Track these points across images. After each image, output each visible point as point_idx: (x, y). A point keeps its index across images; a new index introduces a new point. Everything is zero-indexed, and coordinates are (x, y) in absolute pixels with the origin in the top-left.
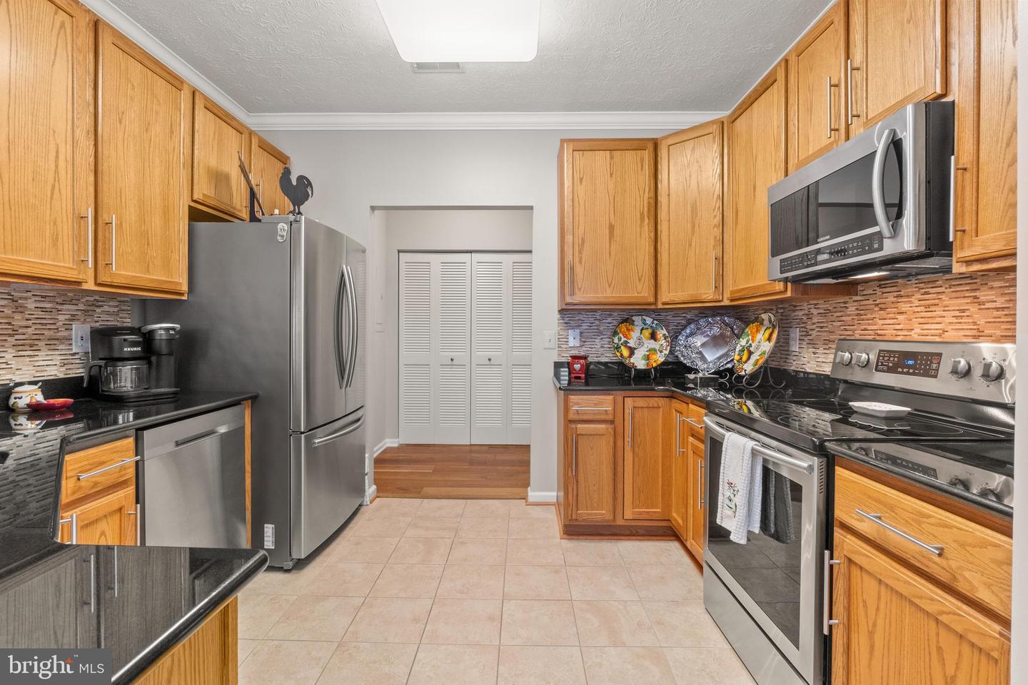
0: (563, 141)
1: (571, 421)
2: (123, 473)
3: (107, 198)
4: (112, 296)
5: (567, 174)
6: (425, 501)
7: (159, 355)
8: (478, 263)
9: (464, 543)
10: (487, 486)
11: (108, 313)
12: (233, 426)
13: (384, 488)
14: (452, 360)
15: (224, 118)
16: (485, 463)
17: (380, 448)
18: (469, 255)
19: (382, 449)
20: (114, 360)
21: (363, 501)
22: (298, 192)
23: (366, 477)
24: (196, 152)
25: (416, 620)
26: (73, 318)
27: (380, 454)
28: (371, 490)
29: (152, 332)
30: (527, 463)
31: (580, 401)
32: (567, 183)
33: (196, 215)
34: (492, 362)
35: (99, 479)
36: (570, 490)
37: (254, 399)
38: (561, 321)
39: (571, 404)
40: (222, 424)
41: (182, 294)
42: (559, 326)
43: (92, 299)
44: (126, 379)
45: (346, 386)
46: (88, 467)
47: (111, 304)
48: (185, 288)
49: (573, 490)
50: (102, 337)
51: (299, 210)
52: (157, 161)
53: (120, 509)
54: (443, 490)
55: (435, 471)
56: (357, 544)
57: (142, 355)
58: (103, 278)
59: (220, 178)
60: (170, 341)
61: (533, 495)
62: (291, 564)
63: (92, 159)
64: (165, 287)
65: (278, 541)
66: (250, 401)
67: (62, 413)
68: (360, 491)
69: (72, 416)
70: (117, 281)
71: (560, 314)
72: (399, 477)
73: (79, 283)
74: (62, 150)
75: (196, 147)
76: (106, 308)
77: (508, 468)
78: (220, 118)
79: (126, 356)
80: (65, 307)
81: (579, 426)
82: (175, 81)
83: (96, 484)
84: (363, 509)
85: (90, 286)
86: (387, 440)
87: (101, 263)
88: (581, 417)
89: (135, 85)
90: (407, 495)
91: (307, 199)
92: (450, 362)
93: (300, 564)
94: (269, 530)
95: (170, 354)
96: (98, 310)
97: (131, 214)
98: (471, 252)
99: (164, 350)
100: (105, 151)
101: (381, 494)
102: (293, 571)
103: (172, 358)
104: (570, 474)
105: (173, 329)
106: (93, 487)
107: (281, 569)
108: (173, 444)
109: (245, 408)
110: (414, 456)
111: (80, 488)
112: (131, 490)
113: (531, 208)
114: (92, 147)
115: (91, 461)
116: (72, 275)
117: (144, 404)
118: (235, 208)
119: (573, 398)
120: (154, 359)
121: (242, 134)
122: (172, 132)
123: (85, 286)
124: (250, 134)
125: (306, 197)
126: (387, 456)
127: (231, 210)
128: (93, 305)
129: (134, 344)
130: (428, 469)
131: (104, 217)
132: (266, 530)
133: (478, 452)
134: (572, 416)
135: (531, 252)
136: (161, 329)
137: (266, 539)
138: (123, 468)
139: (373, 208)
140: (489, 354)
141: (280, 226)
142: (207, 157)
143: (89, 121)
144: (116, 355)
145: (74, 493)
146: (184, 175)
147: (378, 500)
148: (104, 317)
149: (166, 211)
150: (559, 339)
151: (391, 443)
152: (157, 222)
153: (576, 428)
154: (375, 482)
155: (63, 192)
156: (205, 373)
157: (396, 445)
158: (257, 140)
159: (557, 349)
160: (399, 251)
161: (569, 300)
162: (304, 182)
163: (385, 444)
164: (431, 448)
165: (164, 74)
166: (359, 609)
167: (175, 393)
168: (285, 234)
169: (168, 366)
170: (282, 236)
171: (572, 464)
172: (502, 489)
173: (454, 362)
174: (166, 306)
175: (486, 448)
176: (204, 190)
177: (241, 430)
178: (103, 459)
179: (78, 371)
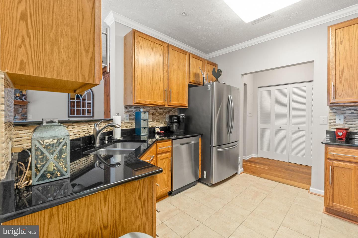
0: (329, 27)
1: (329, 159)
2: (169, 149)
3: (170, 86)
4: (174, 108)
5: (332, 42)
6: (261, 178)
7: (181, 122)
8: (293, 88)
9: (271, 198)
10: (291, 180)
11: (173, 112)
12: (196, 142)
13: (246, 170)
14: (280, 127)
15: (198, 58)
16: (293, 171)
17: (250, 157)
18: (289, 85)
19: (250, 158)
20: (172, 123)
21: (238, 172)
22: (217, 74)
23: (239, 165)
24: (190, 69)
25: (243, 216)
26: (166, 113)
27: (249, 159)
28: (241, 170)
29: (179, 116)
30: (310, 174)
31: (335, 150)
32: (332, 46)
33: (190, 86)
34: (300, 129)
35: (164, 150)
36: (328, 191)
37: (202, 135)
38: (331, 112)
39: (329, 151)
40: (193, 141)
41: (187, 107)
42: (329, 114)
43: (170, 109)
44: (175, 128)
45: (230, 134)
46: (162, 146)
47: (174, 110)
48: (187, 105)
49: (330, 192)
50: (171, 117)
51: (218, 80)
52: (181, 74)
53: (168, 158)
54: (269, 176)
55: (268, 169)
56: (231, 185)
57: (177, 122)
58: (170, 104)
59: (196, 75)
60: (183, 119)
61: (312, 189)
62: (210, 185)
63: (167, 77)
64: (182, 105)
65: (207, 176)
66: (201, 136)
67: (162, 134)
68: (237, 169)
69: (164, 135)
70: (172, 104)
71: (331, 108)
72: (253, 168)
73: (165, 106)
74: (162, 77)
75: (190, 68)
76: (172, 111)
77: (305, 175)
78: (196, 59)
79: (175, 122)
80: (165, 111)
81: (334, 162)
82: (184, 52)
83: (163, 151)
84: (237, 175)
85: (167, 106)
86: (253, 154)
87: (169, 101)
88: (336, 158)
89: (176, 57)
90: (254, 175)
91: (220, 76)
92: (279, 128)
93: (213, 185)
94: (205, 173)
95: (183, 122)
96: (171, 111)
97: (175, 88)
98: (290, 84)
99: (182, 121)
100: (169, 75)
101: (244, 172)
102: (211, 187)
103: (184, 123)
104: (328, 184)
105: (184, 116)
106: (162, 151)
107: (207, 185)
108: (180, 144)
109: (199, 137)
110: (262, 162)
111: (160, 151)
112: (170, 153)
113: (313, 61)
114: (167, 75)
115: (162, 145)
116: (163, 104)
117: (178, 134)
118: (200, 82)
119: (330, 148)
120: (180, 123)
121: (202, 61)
122: (184, 66)
123: (166, 106)
124: (205, 61)
125: (220, 75)
126: (252, 160)
127: (199, 83)
128: (170, 110)
129: (176, 119)
130: (266, 167)
131: (169, 90)
132: (204, 173)
133: (292, 166)
134: (329, 157)
135: (313, 81)
136: (181, 116)
137: (204, 175)
138: (169, 148)
139: (243, 75)
140: (299, 126)
141: (208, 86)
142: (193, 70)
143: (167, 68)
144: (173, 122)
145: (159, 152)
146: (187, 76)
147: (243, 173)
148: (172, 113)
149: (183, 86)
150: (329, 120)
151: (254, 156)
152: (181, 89)
153: (333, 163)
154: (243, 167)
155: (162, 85)
156: (192, 127)
157: (256, 157)
158: (207, 61)
159: (328, 125)
160: (258, 88)
161: (332, 101)
162: (220, 71)
163: (252, 156)
164: (270, 160)
165: (182, 52)
166: (225, 205)
167: (184, 132)
168: (209, 88)
169: (183, 125)
170: (209, 89)
171: (329, 179)
172: (298, 183)
173: (281, 129)
174: (183, 110)
175: (297, 165)
176: (192, 79)
177: (198, 143)
178: (165, 145)
179: (166, 126)
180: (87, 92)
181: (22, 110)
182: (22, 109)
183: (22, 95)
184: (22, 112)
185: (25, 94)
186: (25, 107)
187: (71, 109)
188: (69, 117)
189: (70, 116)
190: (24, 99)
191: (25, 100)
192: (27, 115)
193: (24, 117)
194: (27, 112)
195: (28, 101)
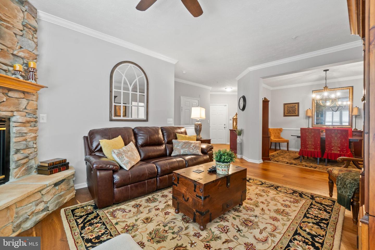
180: (140, 77)
181: (28, 104)
182: (27, 102)
183: (27, 71)
184: (27, 108)
185: (34, 68)
186: (35, 97)
187: (114, 105)
188: (111, 120)
189: (113, 118)
190: (33, 79)
191: (33, 82)
192: (37, 115)
193: (32, 120)
194: (37, 109)
195: (40, 83)
